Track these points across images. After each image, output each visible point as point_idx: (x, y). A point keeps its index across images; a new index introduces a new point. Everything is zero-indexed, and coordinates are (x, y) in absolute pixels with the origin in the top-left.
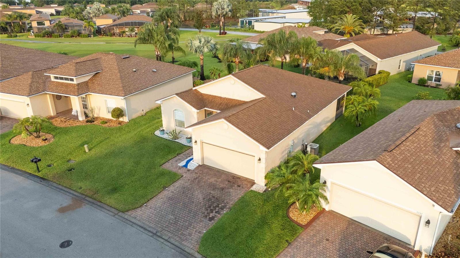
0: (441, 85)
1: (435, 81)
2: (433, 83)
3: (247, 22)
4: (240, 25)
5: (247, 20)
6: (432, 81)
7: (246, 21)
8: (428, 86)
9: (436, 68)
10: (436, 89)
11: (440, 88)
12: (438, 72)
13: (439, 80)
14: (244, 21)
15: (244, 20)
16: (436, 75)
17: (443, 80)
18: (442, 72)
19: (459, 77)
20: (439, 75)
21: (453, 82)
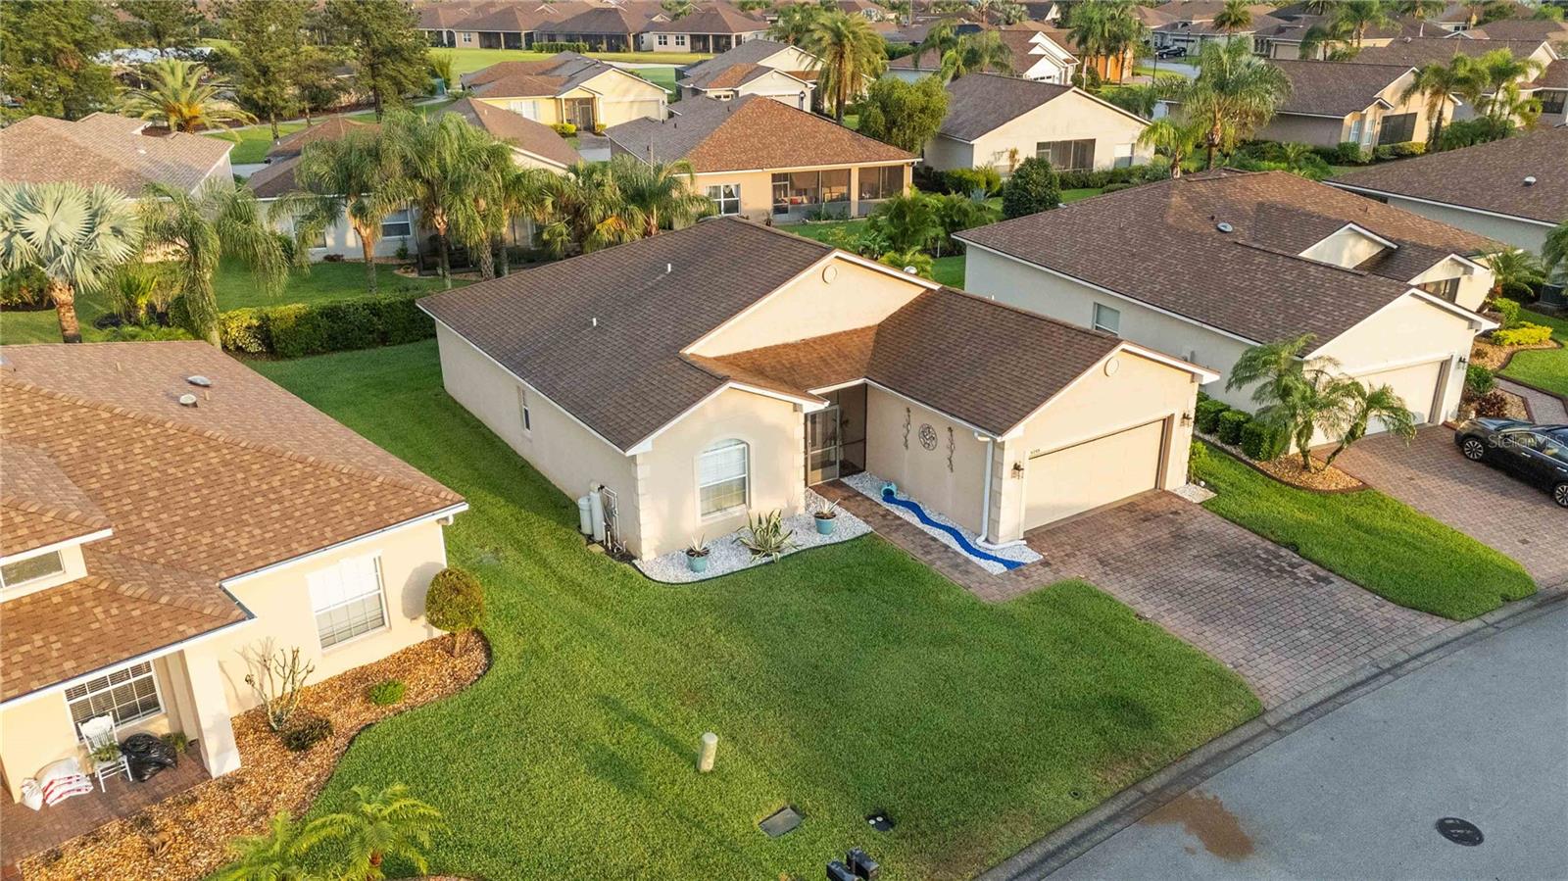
0: (746, 218)
1: (727, 211)
6: (721, 213)
9: (722, 179)
12: (728, 186)
13: (733, 207)
16: (726, 196)
17: (745, 205)
18: (738, 186)
19: (775, 188)
20: (730, 194)
21: (766, 203)
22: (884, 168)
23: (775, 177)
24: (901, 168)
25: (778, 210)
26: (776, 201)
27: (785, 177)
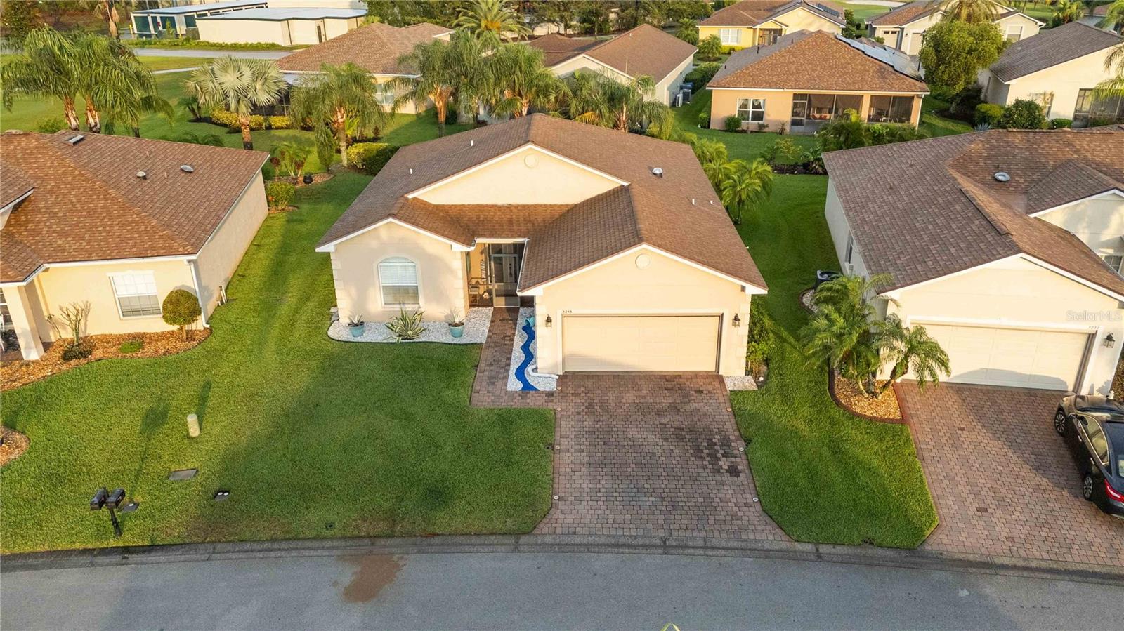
0: (767, 126)
1: (754, 119)
2: (752, 124)
3: (159, 20)
4: (136, 32)
5: (158, 17)
6: (748, 120)
7: (154, 19)
8: (744, 131)
9: (753, 94)
10: (761, 134)
11: (765, 132)
12: (757, 100)
13: (758, 116)
14: (146, 17)
15: (146, 15)
16: (754, 107)
17: (769, 115)
18: (764, 100)
19: (795, 106)
20: (759, 106)
21: (787, 116)
22: (895, 98)
23: (796, 96)
24: (912, 98)
25: (794, 123)
26: (795, 114)
27: (803, 96)
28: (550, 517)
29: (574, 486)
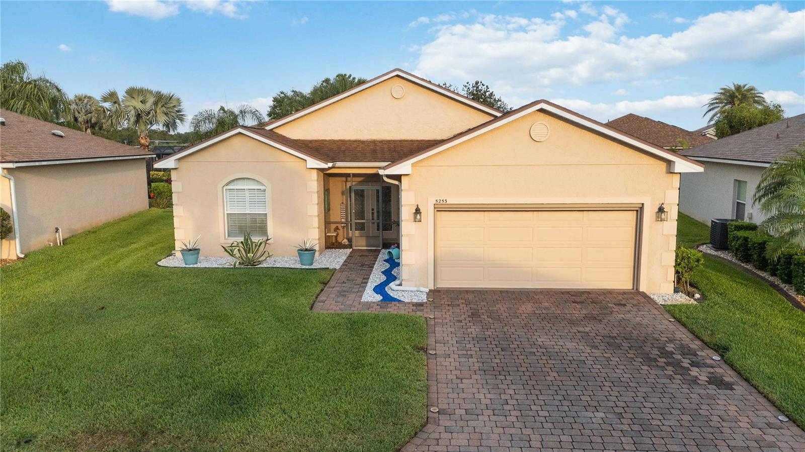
28: (425, 436)
29: (462, 395)
